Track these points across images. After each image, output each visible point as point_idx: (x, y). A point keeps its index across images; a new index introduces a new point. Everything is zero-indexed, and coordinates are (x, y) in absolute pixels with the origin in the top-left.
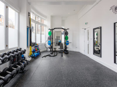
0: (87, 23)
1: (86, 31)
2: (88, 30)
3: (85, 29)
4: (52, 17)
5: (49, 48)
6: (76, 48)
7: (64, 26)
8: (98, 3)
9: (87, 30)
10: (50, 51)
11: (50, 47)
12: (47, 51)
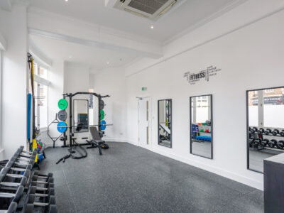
0: (146, 88)
1: (143, 103)
2: (147, 102)
3: (141, 99)
4: (67, 64)
5: (62, 140)
6: (121, 134)
7: (93, 88)
8: (165, 60)
9: (145, 100)
10: (62, 147)
11: (63, 136)
12: (54, 147)
